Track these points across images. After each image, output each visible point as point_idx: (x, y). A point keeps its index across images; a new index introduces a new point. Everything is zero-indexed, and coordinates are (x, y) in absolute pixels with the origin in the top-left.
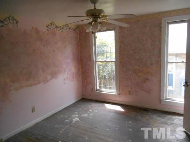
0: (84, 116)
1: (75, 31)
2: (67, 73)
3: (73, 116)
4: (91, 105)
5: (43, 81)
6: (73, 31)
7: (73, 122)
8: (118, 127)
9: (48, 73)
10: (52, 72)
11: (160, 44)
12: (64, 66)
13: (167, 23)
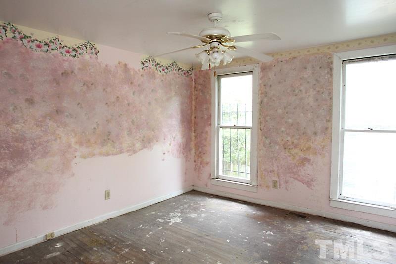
0: (191, 216)
1: (187, 74)
2: (169, 142)
3: (172, 215)
4: (205, 202)
5: (128, 151)
6: (184, 74)
7: (171, 224)
8: (247, 238)
9: (138, 138)
10: (144, 137)
11: (331, 98)
12: (165, 130)
13: (343, 61)
